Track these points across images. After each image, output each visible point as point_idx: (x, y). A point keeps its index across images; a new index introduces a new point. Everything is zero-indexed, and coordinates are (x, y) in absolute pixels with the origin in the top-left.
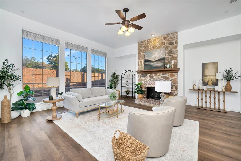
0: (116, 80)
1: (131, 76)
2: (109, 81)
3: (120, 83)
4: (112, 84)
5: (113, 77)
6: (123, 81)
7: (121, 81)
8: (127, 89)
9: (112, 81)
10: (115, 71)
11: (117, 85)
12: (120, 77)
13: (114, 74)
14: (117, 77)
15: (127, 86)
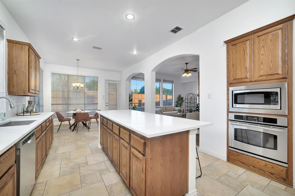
0: (181, 101)
1: (193, 98)
2: (175, 102)
3: (184, 103)
4: (178, 104)
5: (178, 99)
6: (186, 102)
7: (185, 102)
8: (190, 108)
9: (177, 102)
10: (180, 94)
11: (182, 105)
12: (184, 99)
13: (180, 96)
14: (182, 99)
15: (190, 106)
